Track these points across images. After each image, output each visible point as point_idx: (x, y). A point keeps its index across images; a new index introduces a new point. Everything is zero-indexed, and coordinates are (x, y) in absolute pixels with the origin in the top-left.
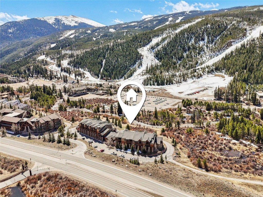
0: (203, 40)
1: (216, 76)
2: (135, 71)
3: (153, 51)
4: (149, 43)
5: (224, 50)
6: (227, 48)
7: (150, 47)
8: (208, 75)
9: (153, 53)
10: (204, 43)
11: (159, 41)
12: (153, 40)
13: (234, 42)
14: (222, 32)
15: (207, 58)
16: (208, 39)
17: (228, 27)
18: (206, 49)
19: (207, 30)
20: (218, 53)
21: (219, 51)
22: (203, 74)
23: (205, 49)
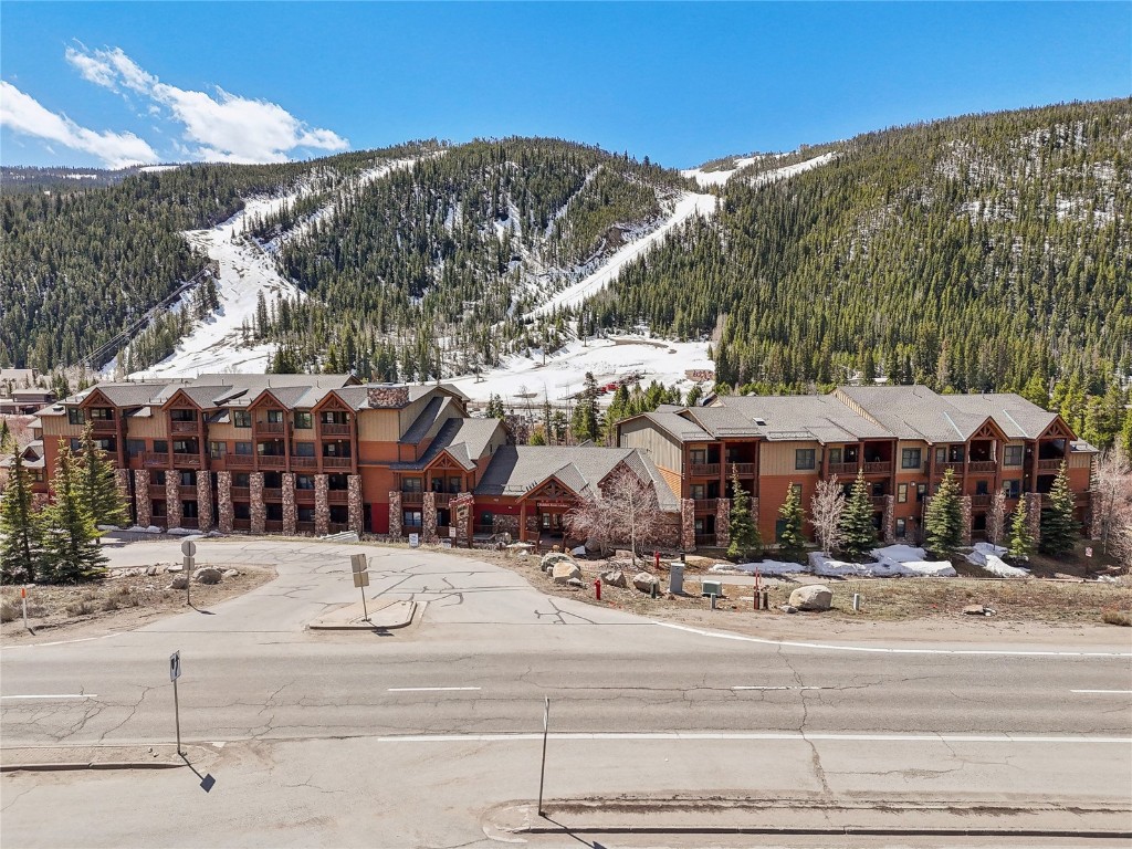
0: (503, 216)
1: (619, 343)
2: (182, 330)
3: (267, 246)
4: (231, 213)
5: (599, 257)
6: (613, 253)
7: (247, 230)
8: (588, 343)
9: (267, 254)
10: (513, 226)
11: (290, 208)
12: (248, 205)
13: (629, 231)
14: (572, 191)
15: (544, 286)
16: (523, 214)
17: (589, 178)
18: (528, 253)
19: (508, 182)
20: (578, 270)
21: (582, 259)
22: (565, 336)
23: (525, 253)
